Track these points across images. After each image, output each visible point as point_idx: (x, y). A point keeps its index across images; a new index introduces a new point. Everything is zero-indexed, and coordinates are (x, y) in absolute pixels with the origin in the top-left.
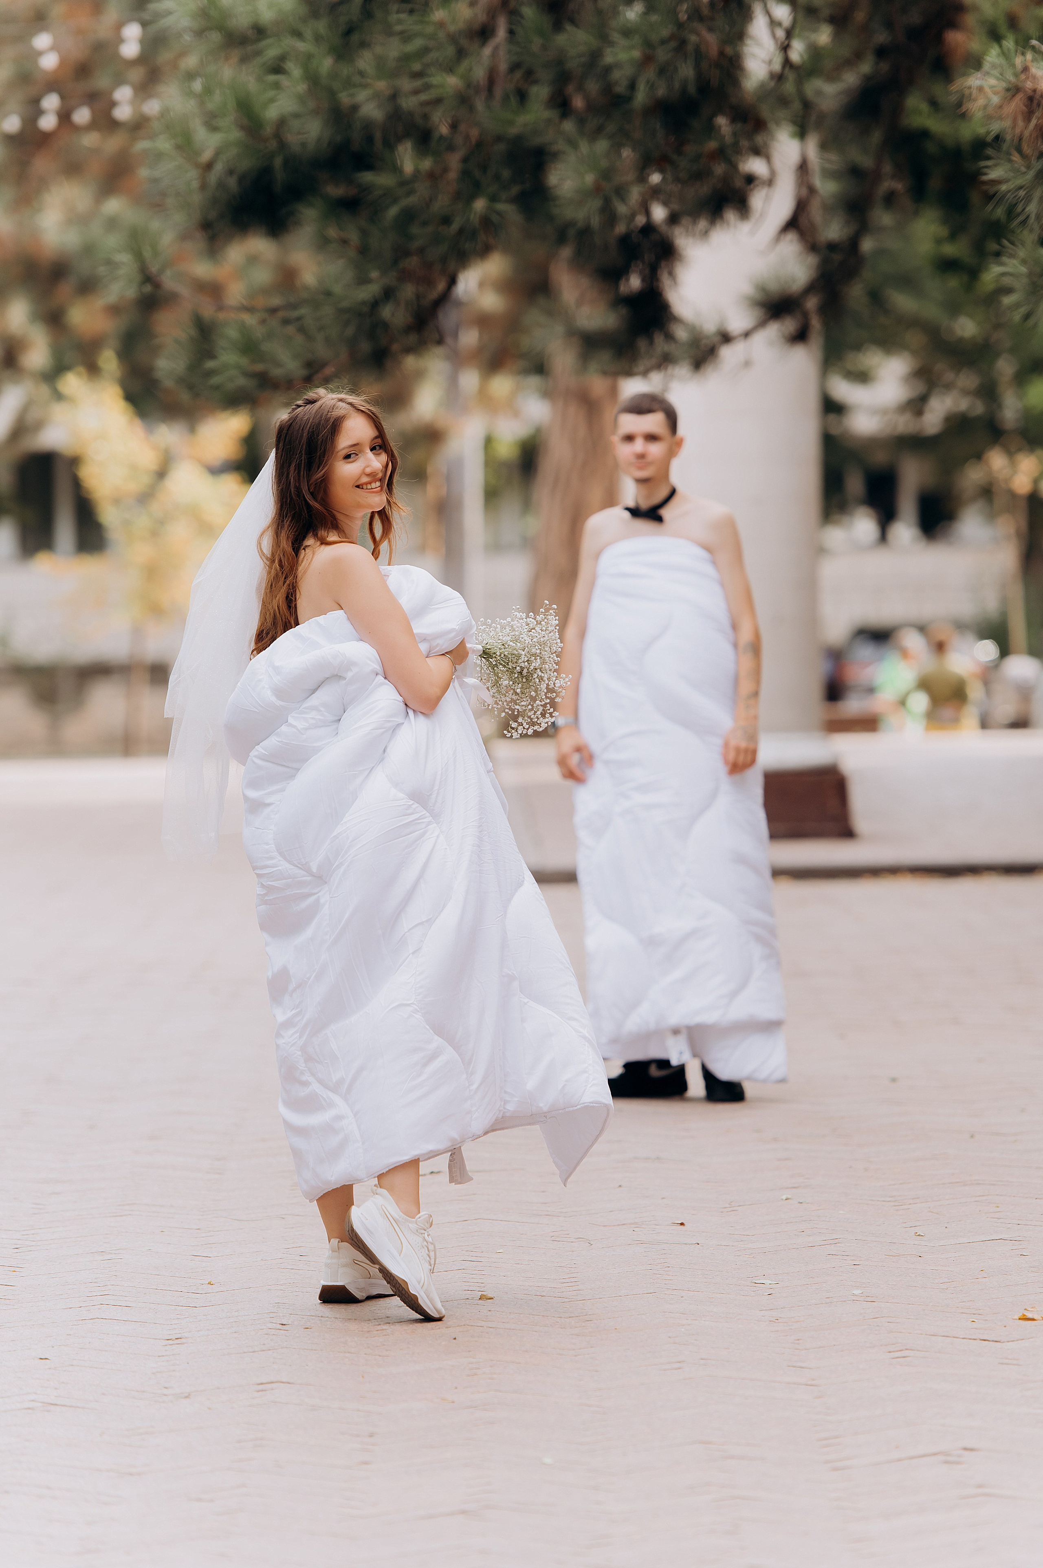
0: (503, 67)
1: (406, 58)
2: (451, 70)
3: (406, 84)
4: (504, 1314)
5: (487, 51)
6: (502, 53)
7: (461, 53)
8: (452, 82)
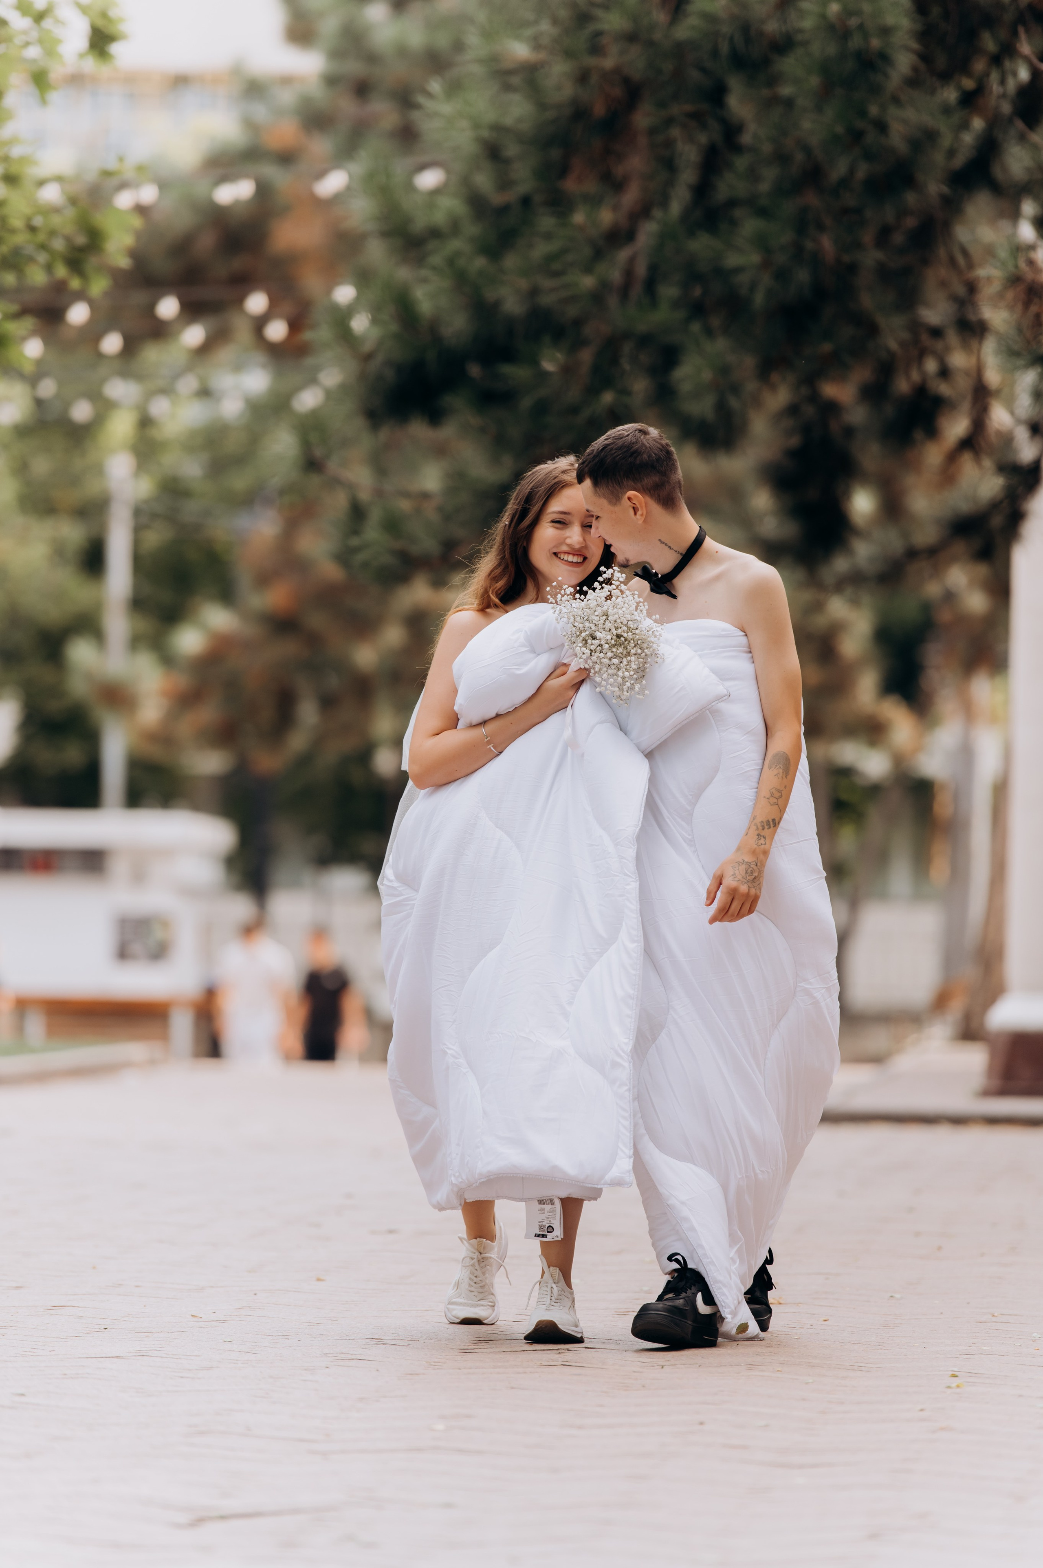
1: (548, 258)
2: (588, 269)
3: (546, 283)
5: (625, 254)
6: (643, 253)
7: (599, 256)
8: (588, 282)
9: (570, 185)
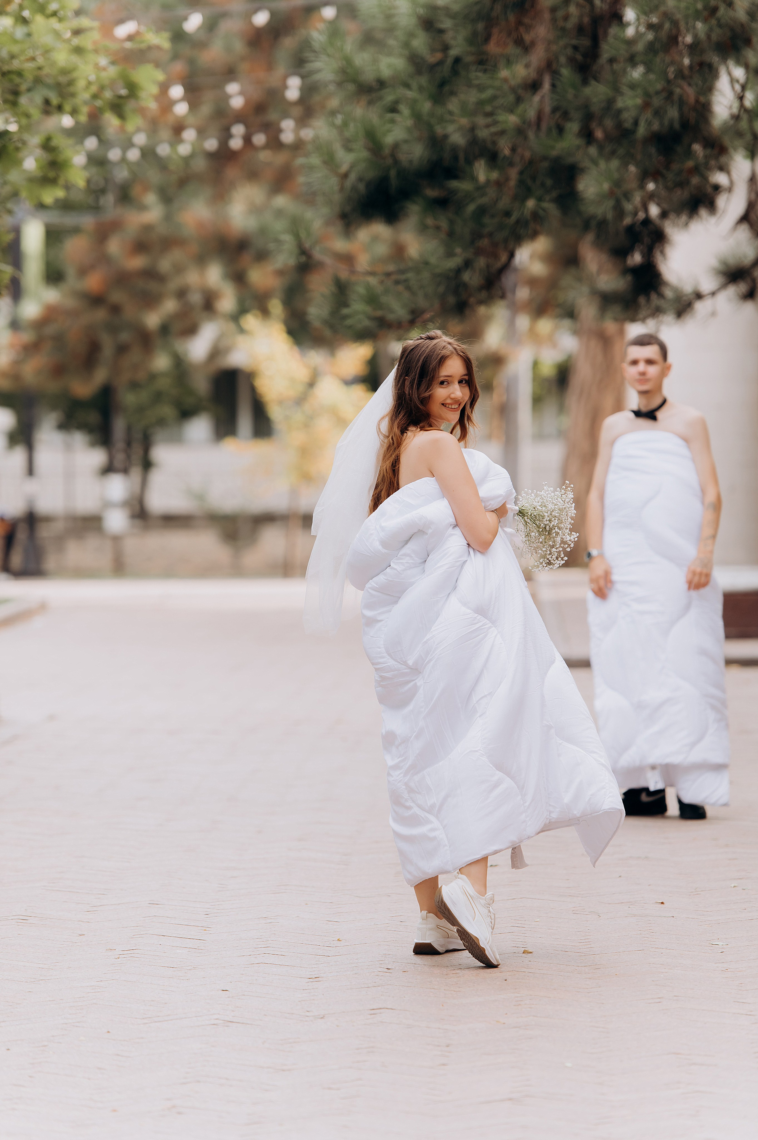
0: (547, 109)
1: (481, 103)
2: (511, 111)
3: (481, 121)
4: (539, 963)
5: (536, 98)
6: (547, 100)
7: (519, 100)
8: (512, 119)
9: (492, 48)
